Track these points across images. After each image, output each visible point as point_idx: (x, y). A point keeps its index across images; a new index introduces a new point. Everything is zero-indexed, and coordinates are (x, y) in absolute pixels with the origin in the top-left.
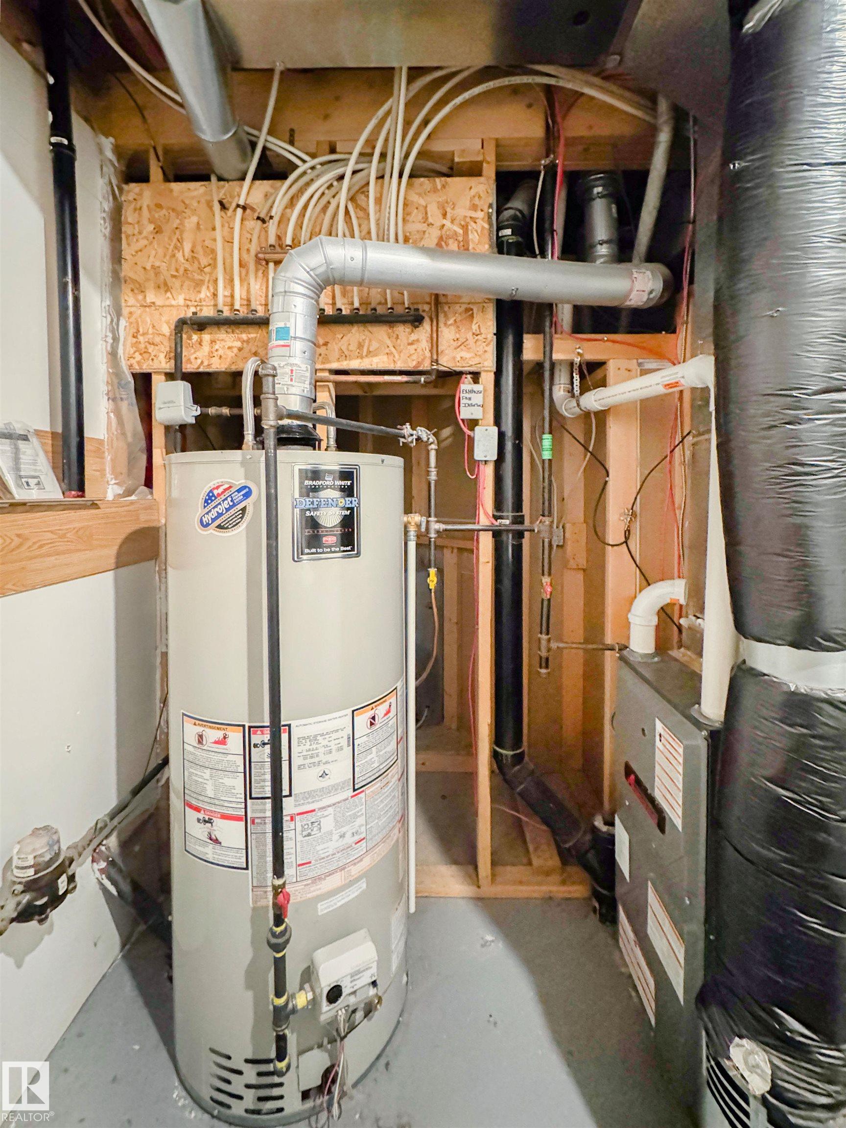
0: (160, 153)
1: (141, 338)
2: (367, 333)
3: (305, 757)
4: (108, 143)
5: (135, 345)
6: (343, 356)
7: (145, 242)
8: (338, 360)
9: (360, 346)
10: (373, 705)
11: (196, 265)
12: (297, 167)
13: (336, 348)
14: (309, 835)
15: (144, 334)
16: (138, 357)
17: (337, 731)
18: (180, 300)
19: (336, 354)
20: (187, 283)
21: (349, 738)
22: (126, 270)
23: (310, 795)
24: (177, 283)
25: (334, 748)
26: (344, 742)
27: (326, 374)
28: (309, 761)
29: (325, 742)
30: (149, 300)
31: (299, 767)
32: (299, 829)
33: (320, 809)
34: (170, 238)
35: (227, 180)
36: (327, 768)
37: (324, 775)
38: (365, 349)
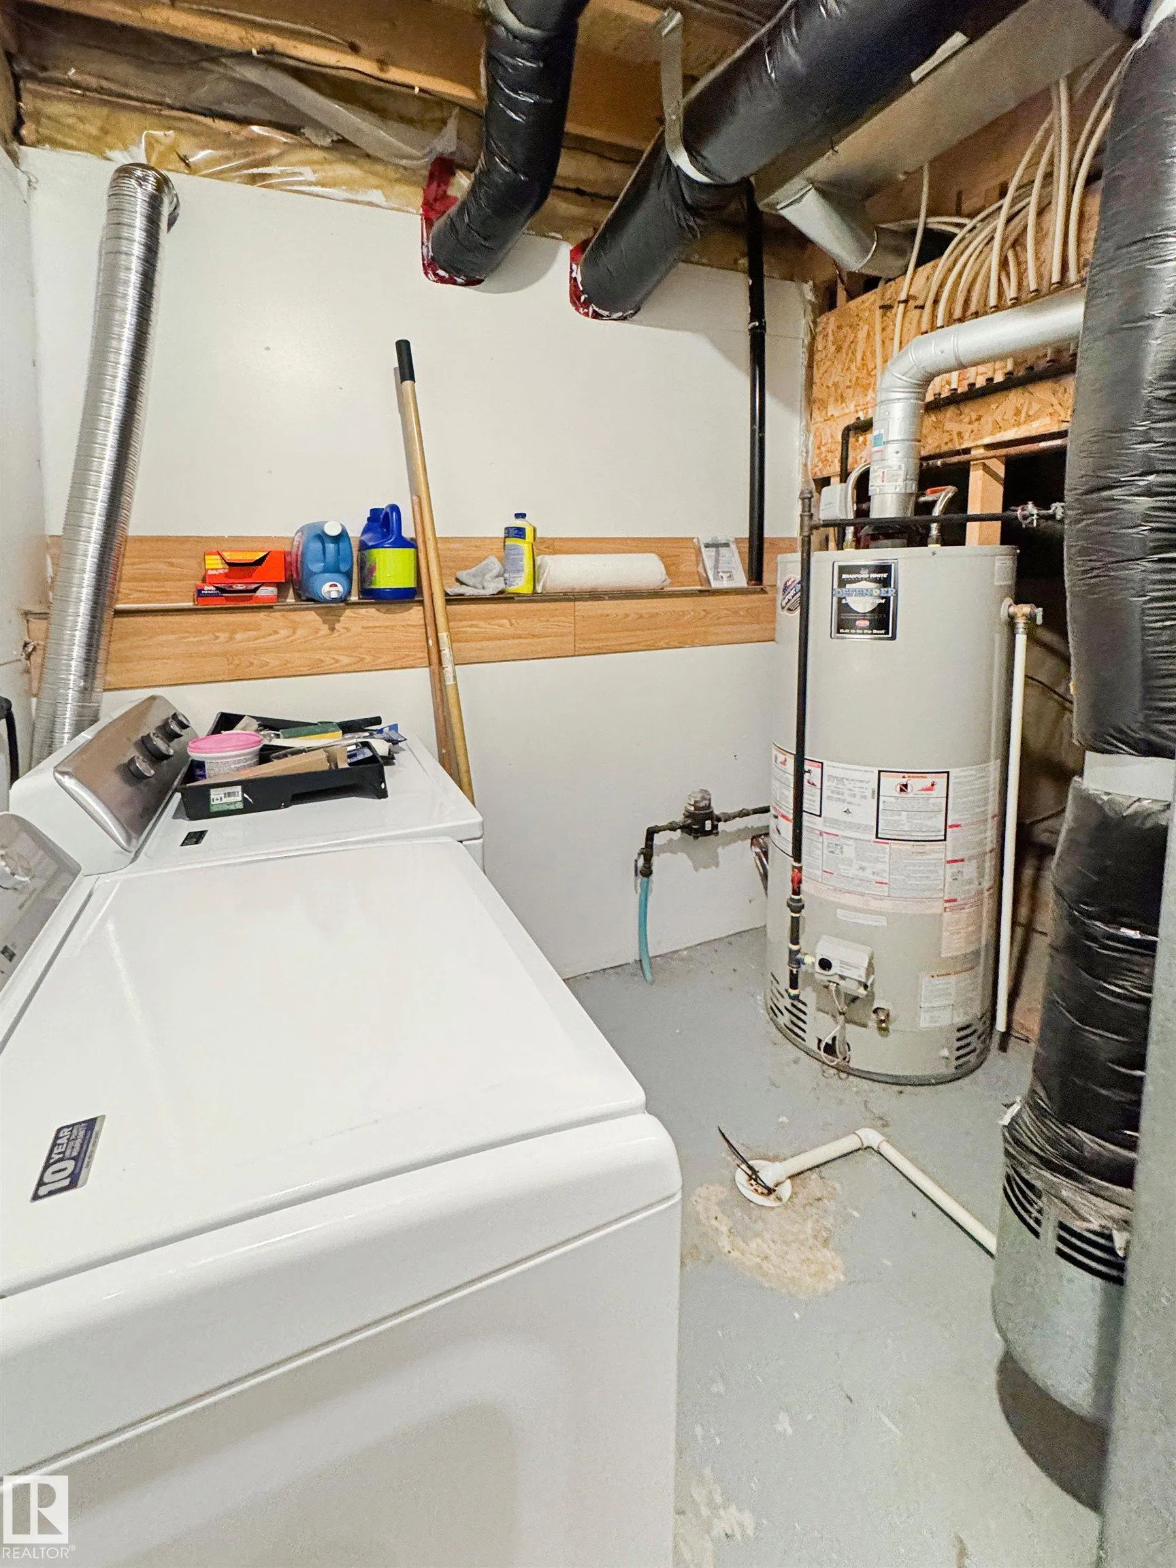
0: (845, 279)
1: (823, 449)
2: (1026, 394)
3: (833, 792)
4: (807, 287)
5: (819, 455)
6: (998, 427)
7: (828, 363)
8: (992, 433)
9: (1018, 412)
10: (906, 775)
11: (865, 371)
12: (955, 235)
13: (990, 419)
14: (832, 852)
15: (826, 444)
16: (820, 465)
17: (862, 781)
18: (852, 408)
19: (989, 427)
20: (859, 389)
21: (873, 792)
22: (817, 392)
23: (835, 822)
24: (850, 391)
25: (858, 795)
26: (869, 794)
27: (982, 451)
28: (835, 796)
29: (850, 786)
30: (829, 414)
31: (828, 797)
32: (825, 843)
33: (843, 837)
34: (847, 355)
35: (894, 279)
36: (851, 808)
37: (847, 811)
38: (1023, 415)
